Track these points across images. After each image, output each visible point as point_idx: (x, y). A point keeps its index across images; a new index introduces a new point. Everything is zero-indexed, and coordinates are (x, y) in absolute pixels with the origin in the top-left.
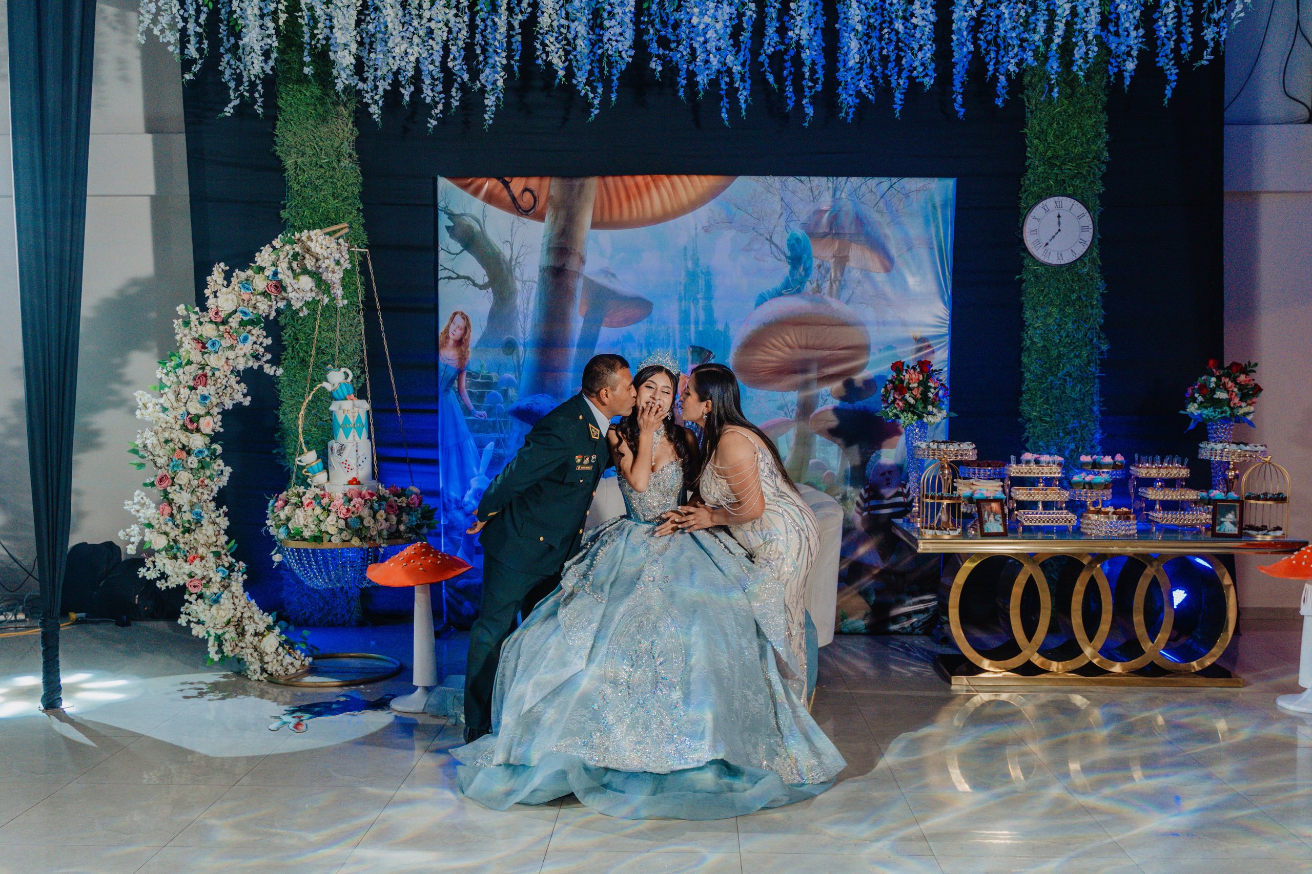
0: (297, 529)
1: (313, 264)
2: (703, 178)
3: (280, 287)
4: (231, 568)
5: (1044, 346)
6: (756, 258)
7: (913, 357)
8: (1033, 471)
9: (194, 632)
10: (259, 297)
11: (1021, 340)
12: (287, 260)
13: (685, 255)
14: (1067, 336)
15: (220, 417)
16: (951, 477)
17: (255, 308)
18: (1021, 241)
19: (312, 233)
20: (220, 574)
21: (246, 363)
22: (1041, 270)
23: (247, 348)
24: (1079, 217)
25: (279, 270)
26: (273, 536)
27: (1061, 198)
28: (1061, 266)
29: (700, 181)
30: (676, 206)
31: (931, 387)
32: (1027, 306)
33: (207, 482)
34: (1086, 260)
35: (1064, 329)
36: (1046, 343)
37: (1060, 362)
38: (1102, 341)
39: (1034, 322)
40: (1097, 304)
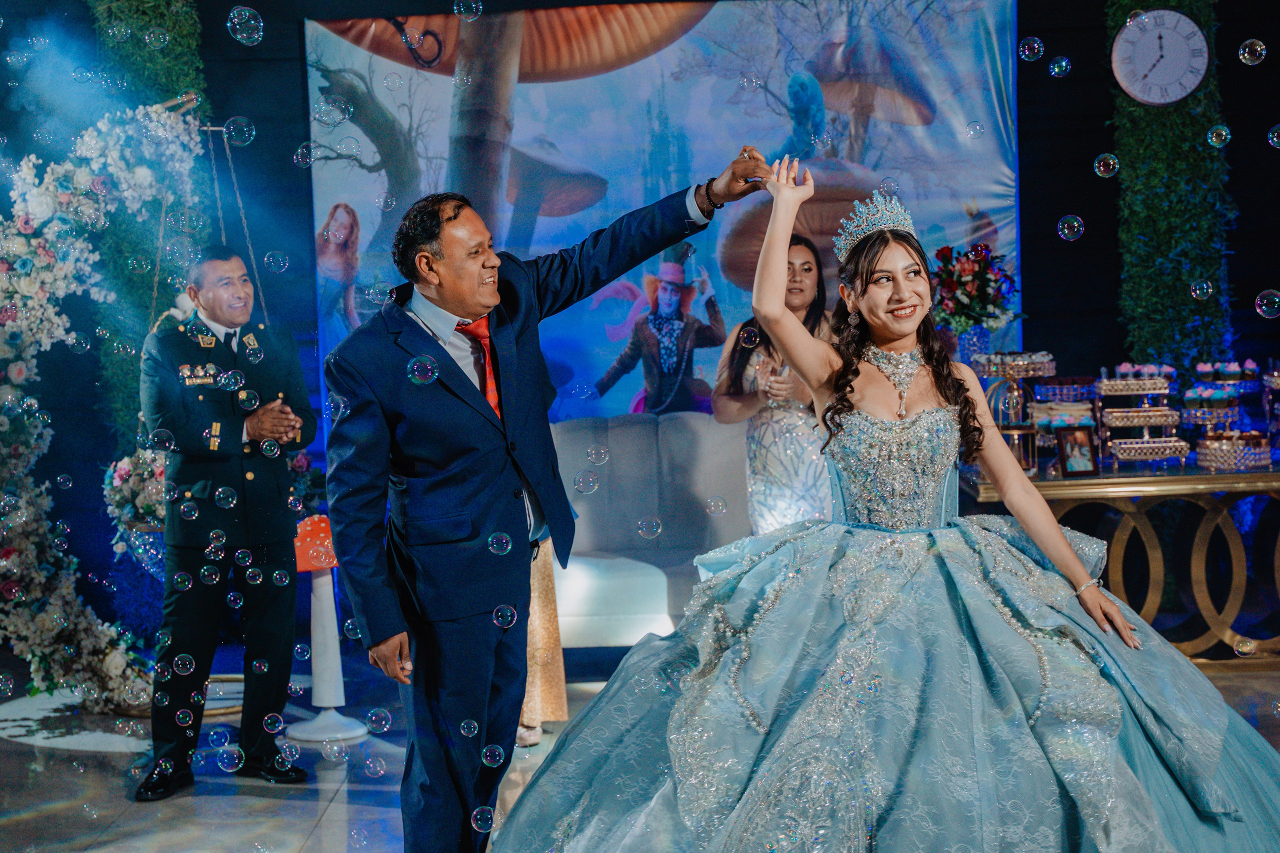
0: (149, 507)
1: (152, 150)
2: (669, 7)
3: (111, 183)
4: (58, 564)
5: (1149, 216)
6: (746, 113)
7: (969, 238)
8: (1131, 387)
9: (16, 651)
10: (81, 197)
11: (1118, 209)
12: (118, 147)
13: (649, 112)
14: (1180, 201)
15: (34, 361)
16: (1021, 401)
17: (76, 212)
18: (1110, 72)
19: (149, 109)
20: (45, 573)
21: (67, 287)
22: (1139, 112)
23: (68, 267)
24: (1187, 38)
25: (109, 161)
26: (113, 519)
27: (1161, 12)
28: (1166, 106)
29: (667, 13)
30: (633, 46)
31: (990, 280)
33: (21, 449)
34: (1201, 95)
35: (1175, 191)
36: (1150, 213)
37: (1171, 238)
38: (1228, 206)
39: (1132, 185)
40: (1218, 156)
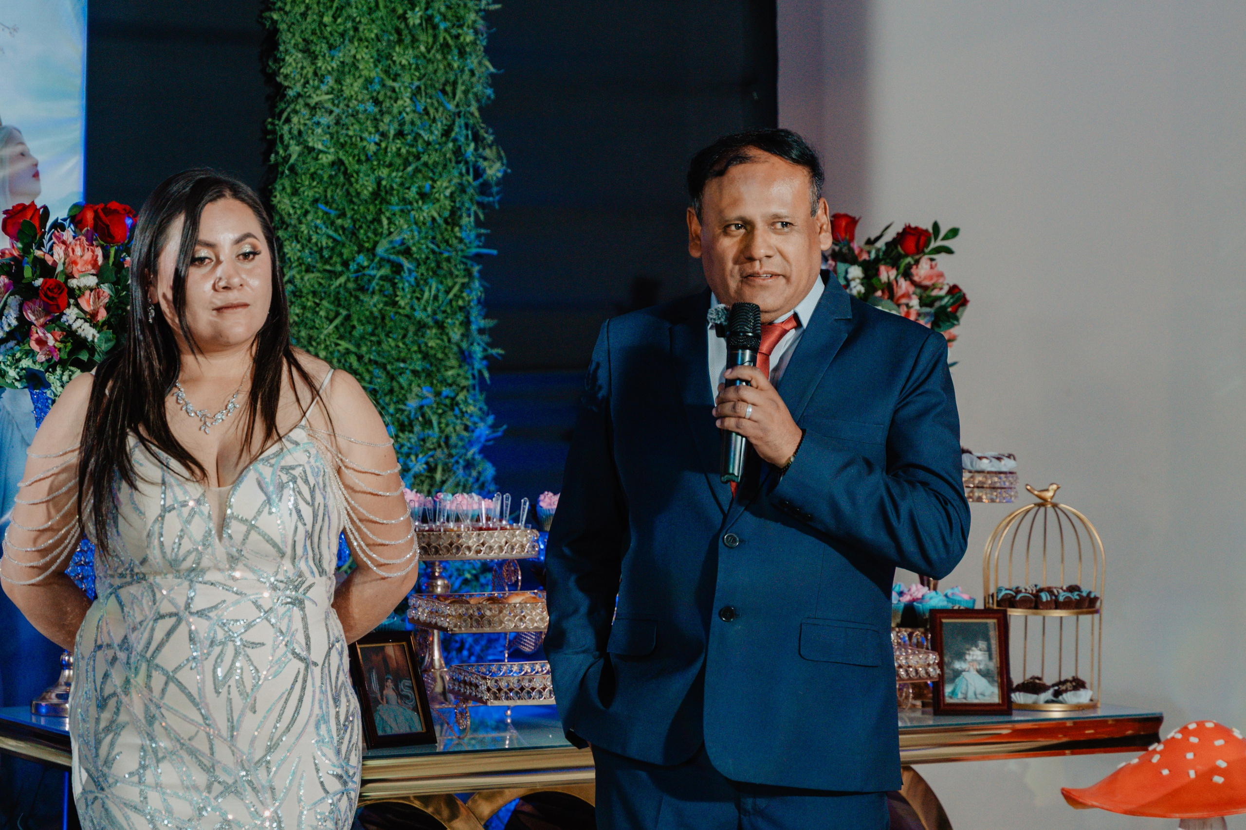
5: (338, 163)
11: (271, 141)
14: (400, 134)
32: (289, 41)
35: (390, 113)
36: (341, 154)
37: (380, 212)
38: (487, 153)
39: (309, 90)
40: (474, 43)
